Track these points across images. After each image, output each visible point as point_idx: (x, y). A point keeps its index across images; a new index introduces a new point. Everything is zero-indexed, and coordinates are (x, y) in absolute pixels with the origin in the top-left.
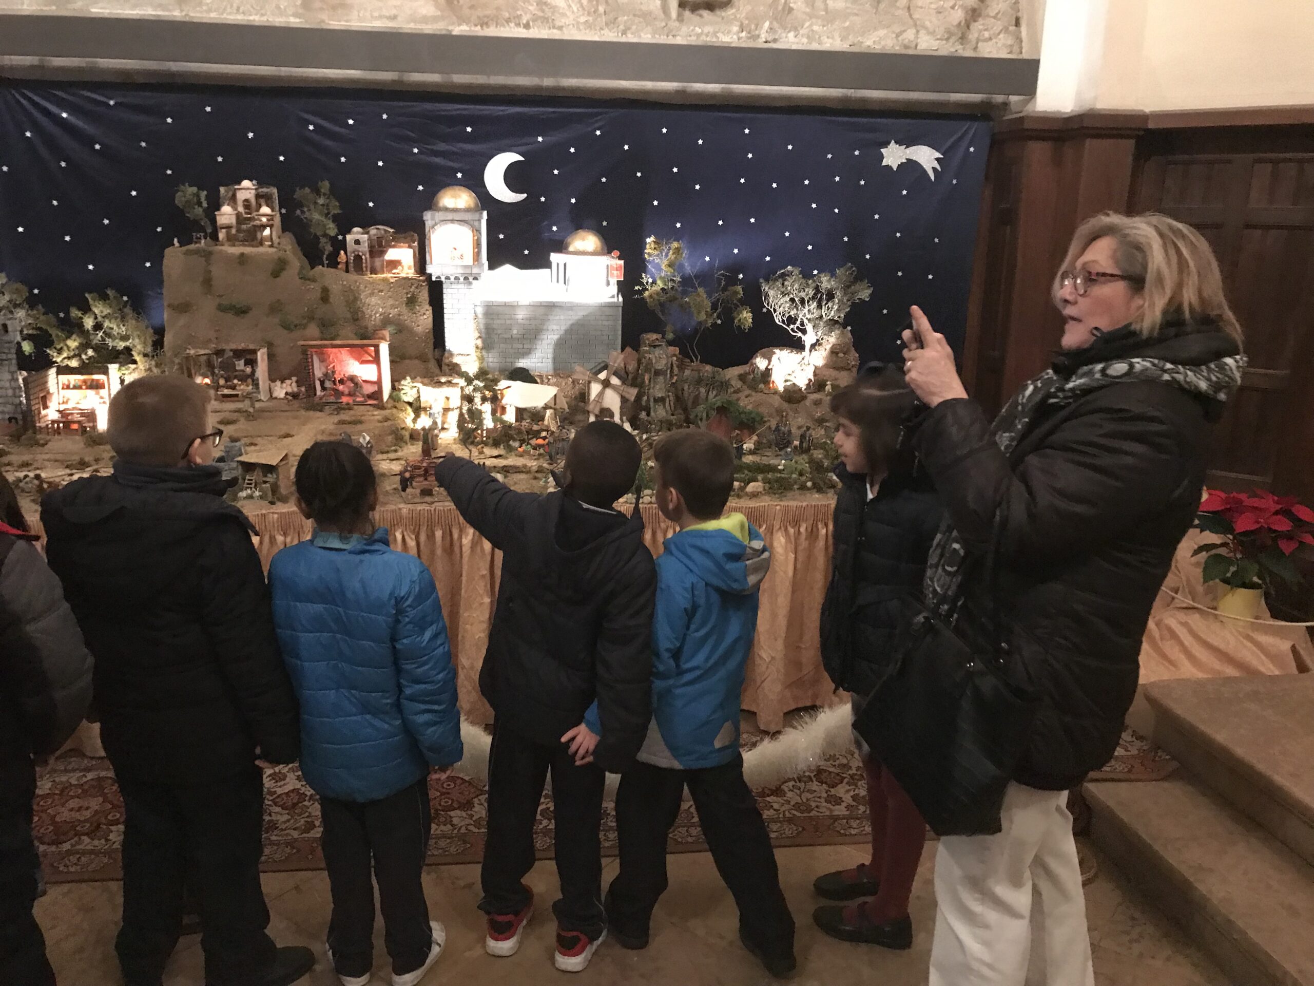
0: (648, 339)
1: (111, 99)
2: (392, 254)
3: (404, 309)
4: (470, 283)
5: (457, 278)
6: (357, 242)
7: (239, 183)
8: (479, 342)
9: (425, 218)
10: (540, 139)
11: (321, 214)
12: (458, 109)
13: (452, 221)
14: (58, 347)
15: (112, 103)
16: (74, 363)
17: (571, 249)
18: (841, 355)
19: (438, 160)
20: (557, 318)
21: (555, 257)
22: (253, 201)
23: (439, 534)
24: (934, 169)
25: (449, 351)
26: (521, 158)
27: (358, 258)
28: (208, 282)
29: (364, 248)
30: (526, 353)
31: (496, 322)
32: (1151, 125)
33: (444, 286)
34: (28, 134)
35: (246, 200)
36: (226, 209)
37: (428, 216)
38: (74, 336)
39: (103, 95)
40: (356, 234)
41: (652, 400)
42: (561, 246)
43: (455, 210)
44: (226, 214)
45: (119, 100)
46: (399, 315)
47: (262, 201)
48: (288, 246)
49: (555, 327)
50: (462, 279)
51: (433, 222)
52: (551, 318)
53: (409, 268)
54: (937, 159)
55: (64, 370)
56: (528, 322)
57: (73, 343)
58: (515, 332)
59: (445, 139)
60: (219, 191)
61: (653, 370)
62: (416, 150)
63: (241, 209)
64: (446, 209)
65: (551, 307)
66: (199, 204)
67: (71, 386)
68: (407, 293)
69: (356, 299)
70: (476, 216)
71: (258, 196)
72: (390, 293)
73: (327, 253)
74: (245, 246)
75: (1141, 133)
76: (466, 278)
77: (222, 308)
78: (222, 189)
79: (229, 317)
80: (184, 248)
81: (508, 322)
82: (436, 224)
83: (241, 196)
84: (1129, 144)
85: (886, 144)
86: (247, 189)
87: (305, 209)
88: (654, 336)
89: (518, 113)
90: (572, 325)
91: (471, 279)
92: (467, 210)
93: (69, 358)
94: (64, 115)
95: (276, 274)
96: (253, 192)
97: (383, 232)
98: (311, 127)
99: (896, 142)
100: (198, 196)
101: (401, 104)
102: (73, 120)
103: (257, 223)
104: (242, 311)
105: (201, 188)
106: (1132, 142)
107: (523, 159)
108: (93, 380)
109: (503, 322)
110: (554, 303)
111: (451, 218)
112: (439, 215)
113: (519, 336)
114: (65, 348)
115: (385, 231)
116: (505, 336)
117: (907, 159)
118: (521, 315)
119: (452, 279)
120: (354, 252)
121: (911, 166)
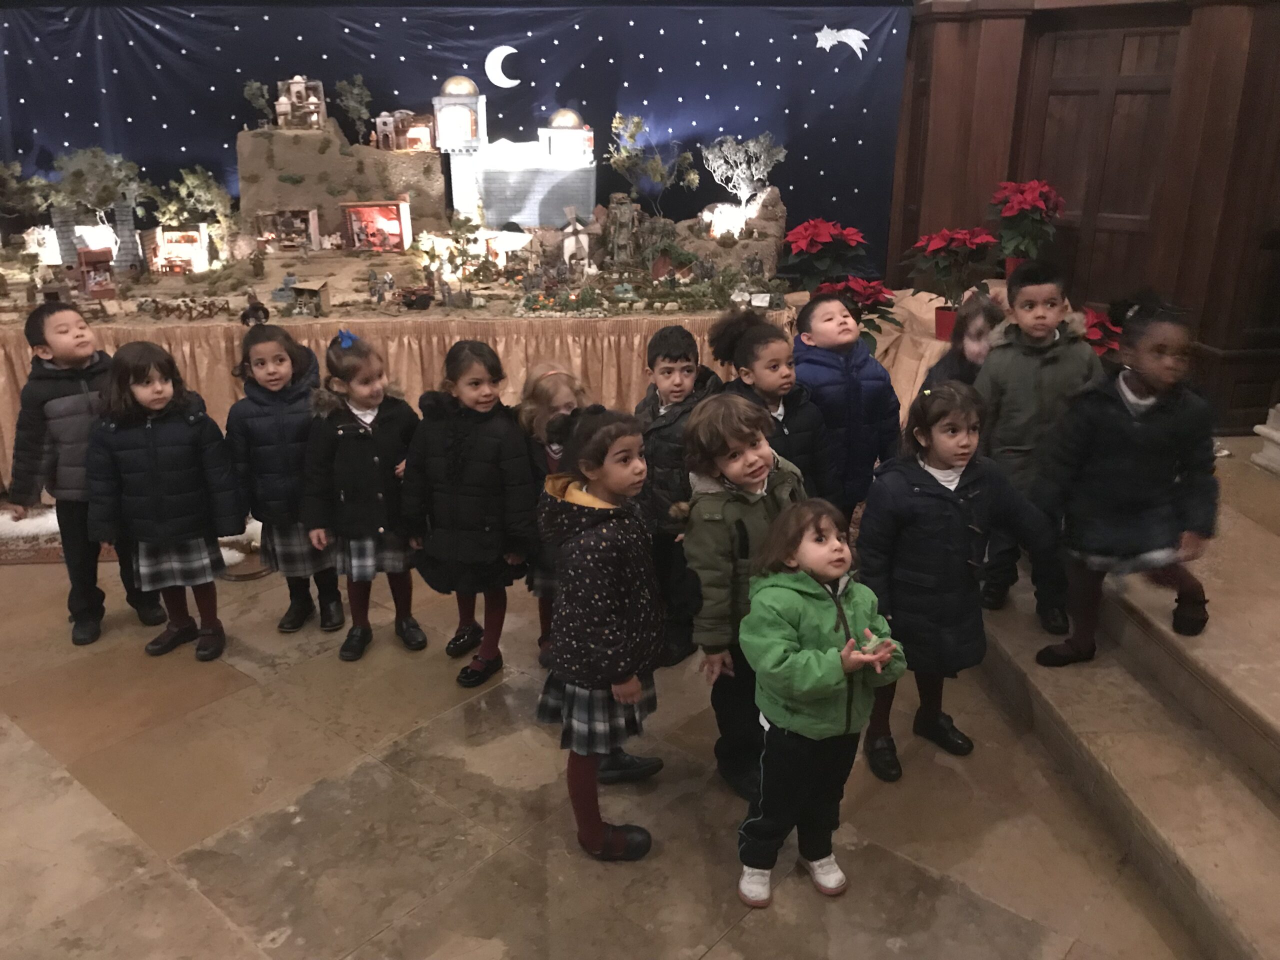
0: (615, 198)
1: (192, 12)
2: (412, 133)
3: (422, 177)
4: (471, 155)
5: (460, 151)
6: (385, 124)
7: (292, 78)
8: (481, 203)
9: (434, 103)
10: (530, 34)
11: (356, 102)
12: (461, 12)
13: (455, 104)
14: (163, 210)
15: (193, 16)
16: (174, 223)
17: (554, 124)
18: (770, 208)
19: (447, 54)
20: (541, 181)
21: (541, 132)
22: (304, 92)
23: (435, 340)
24: (862, 50)
25: (457, 210)
26: (515, 51)
27: (386, 136)
28: (270, 158)
29: (390, 128)
30: (518, 210)
31: (493, 185)
32: (1037, 6)
33: (451, 157)
34: (131, 43)
35: (298, 92)
36: (283, 100)
37: (436, 101)
38: (173, 203)
39: (188, 11)
40: (384, 116)
41: (616, 247)
42: (546, 122)
43: (458, 96)
44: (283, 104)
45: (198, 13)
46: (418, 182)
47: (311, 92)
48: (332, 129)
49: (540, 189)
50: (464, 151)
51: (440, 106)
52: (537, 181)
53: (427, 144)
54: (865, 41)
55: (167, 228)
56: (518, 185)
57: (173, 208)
58: (508, 193)
59: (453, 36)
60: (276, 85)
61: (618, 223)
62: (430, 47)
63: (294, 99)
64: (451, 95)
65: (536, 173)
66: (263, 96)
67: (174, 241)
68: (424, 164)
69: (385, 169)
70: (474, 100)
71: (307, 89)
72: (411, 165)
73: (362, 133)
74: (297, 128)
75: (1030, 13)
76: (468, 151)
77: (283, 179)
78: (280, 84)
79: (288, 185)
80: (252, 132)
81: (503, 185)
82: (442, 107)
83: (295, 89)
84: (1020, 24)
85: (820, 29)
86: (298, 83)
87: (343, 98)
88: (620, 195)
89: (513, 13)
90: (553, 187)
91: (471, 151)
92: (468, 95)
93: (171, 219)
94: (158, 27)
95: (322, 151)
96: (303, 85)
97: (405, 115)
98: (347, 30)
99: (828, 27)
100: (260, 89)
101: (418, 8)
102: (164, 30)
103: (307, 110)
104: (297, 181)
105: (263, 84)
106: (1023, 21)
107: (516, 51)
108: (189, 236)
109: (499, 186)
110: (538, 169)
111: (453, 102)
112: (444, 100)
113: (511, 197)
114: (167, 212)
115: (408, 114)
116: (500, 197)
118: (512, 180)
119: (457, 152)
120: (382, 132)
121: (842, 47)
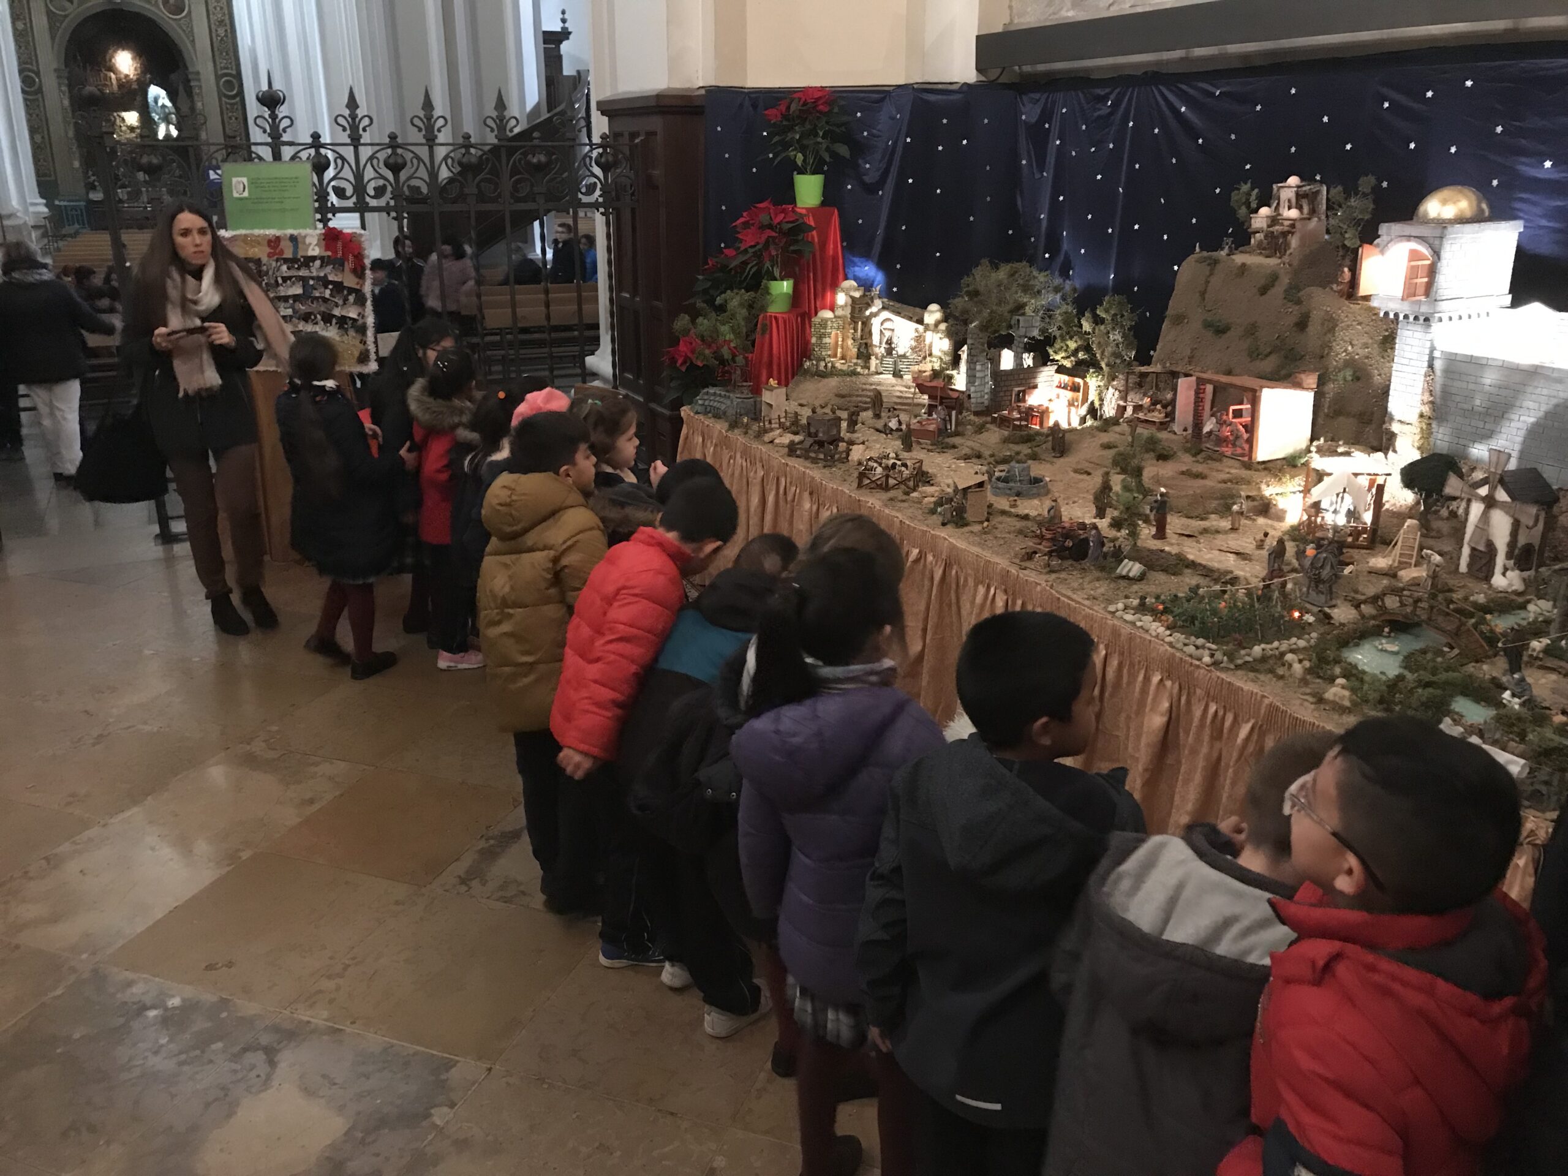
1: (1219, 88)
3: (1375, 350)
5: (1406, 317)
7: (1288, 179)
8: (1426, 409)
9: (1380, 232)
13: (1409, 237)
15: (1218, 93)
16: (1068, 364)
20: (1538, 391)
25: (1391, 414)
28: (1204, 293)
31: (1457, 384)
33: (1400, 326)
34: (1156, 131)
36: (1264, 211)
37: (1383, 231)
38: (1073, 338)
39: (1212, 85)
44: (1262, 217)
45: (1224, 89)
46: (1367, 357)
47: (1295, 201)
49: (1531, 405)
50: (1411, 318)
51: (1389, 238)
52: (1529, 389)
56: (1496, 391)
58: (1478, 402)
59: (1545, 111)
62: (1499, 129)
65: (1534, 373)
66: (1247, 204)
69: (1332, 330)
70: (1438, 232)
76: (1416, 318)
77: (1207, 326)
78: (1273, 187)
79: (1209, 335)
80: (1202, 256)
81: (1471, 386)
83: (1282, 195)
86: (1291, 187)
90: (1557, 406)
91: (1422, 319)
94: (1183, 109)
95: (1264, 290)
98: (1386, 105)
100: (1250, 193)
101: (1498, 63)
102: (1189, 114)
103: (1279, 228)
104: (1222, 330)
105: (1254, 185)
108: (1076, 383)
109: (1464, 385)
110: (1537, 367)
112: (1395, 229)
113: (1480, 409)
116: (1466, 406)
118: (1489, 379)
119: (1401, 317)
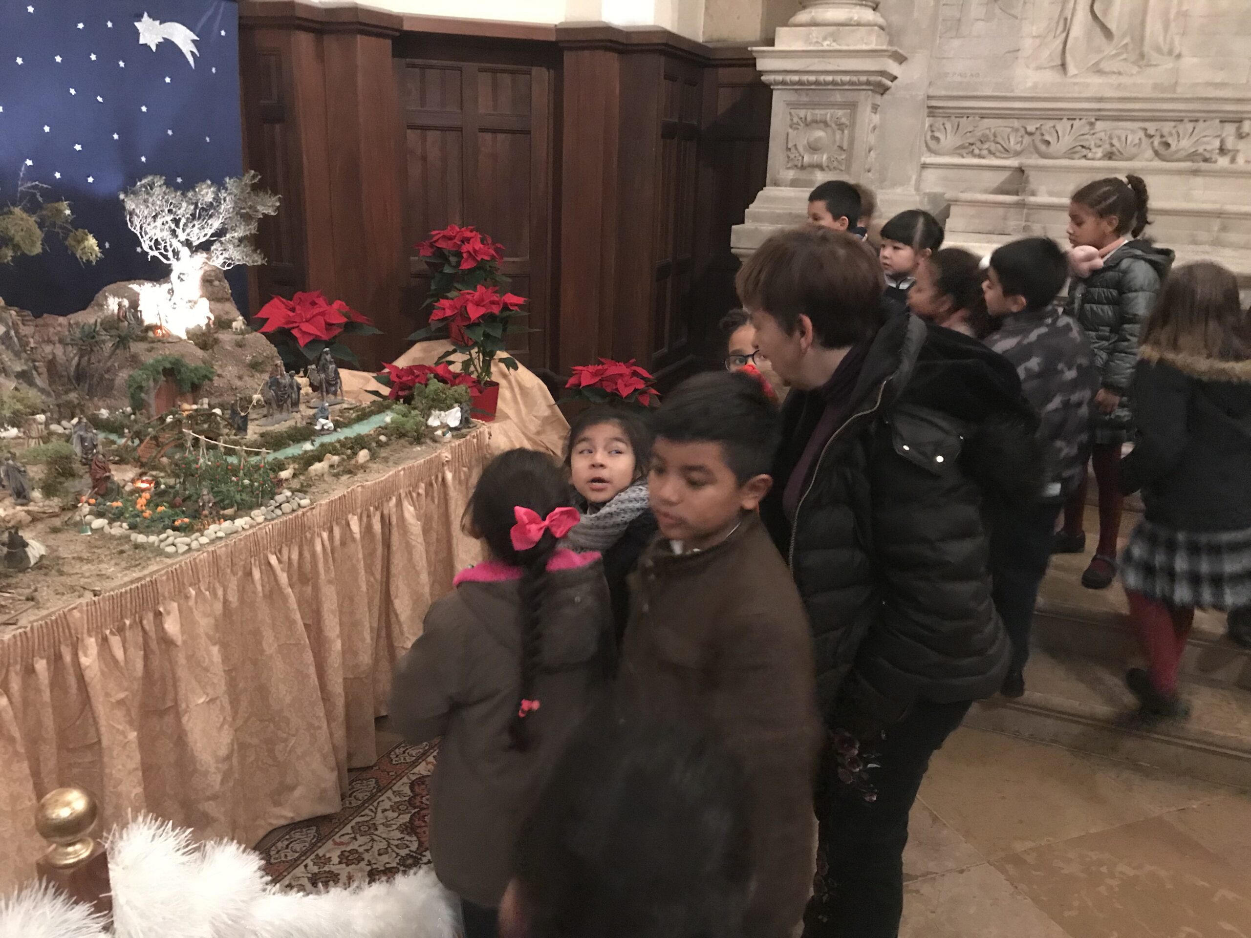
18: (216, 283)
32: (406, 27)
75: (398, 34)
84: (386, 45)
106: (389, 42)
117: (164, 38)
